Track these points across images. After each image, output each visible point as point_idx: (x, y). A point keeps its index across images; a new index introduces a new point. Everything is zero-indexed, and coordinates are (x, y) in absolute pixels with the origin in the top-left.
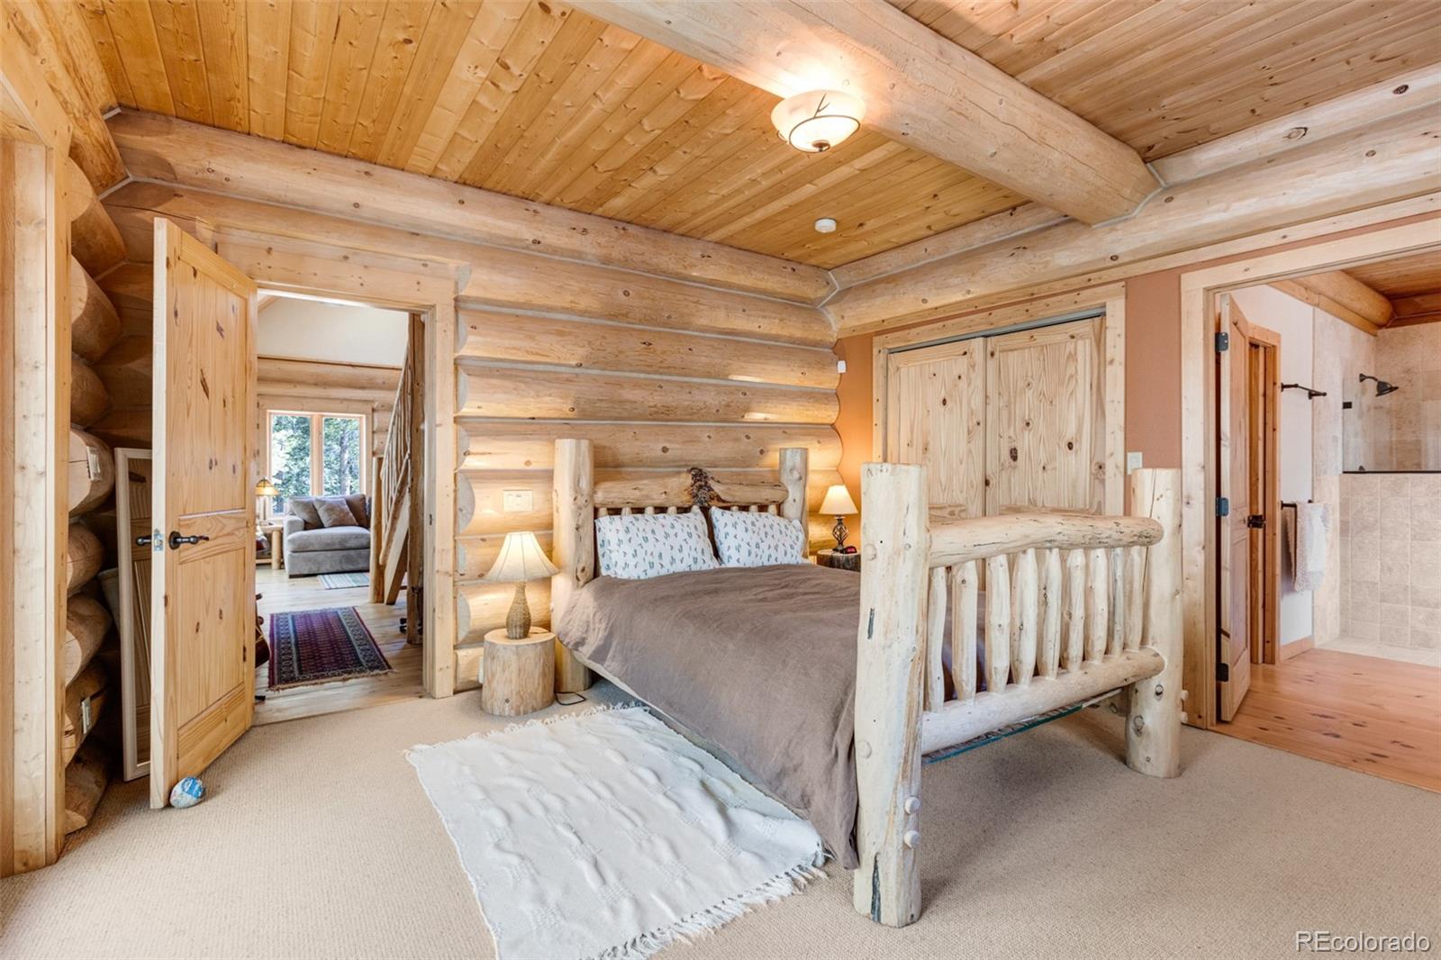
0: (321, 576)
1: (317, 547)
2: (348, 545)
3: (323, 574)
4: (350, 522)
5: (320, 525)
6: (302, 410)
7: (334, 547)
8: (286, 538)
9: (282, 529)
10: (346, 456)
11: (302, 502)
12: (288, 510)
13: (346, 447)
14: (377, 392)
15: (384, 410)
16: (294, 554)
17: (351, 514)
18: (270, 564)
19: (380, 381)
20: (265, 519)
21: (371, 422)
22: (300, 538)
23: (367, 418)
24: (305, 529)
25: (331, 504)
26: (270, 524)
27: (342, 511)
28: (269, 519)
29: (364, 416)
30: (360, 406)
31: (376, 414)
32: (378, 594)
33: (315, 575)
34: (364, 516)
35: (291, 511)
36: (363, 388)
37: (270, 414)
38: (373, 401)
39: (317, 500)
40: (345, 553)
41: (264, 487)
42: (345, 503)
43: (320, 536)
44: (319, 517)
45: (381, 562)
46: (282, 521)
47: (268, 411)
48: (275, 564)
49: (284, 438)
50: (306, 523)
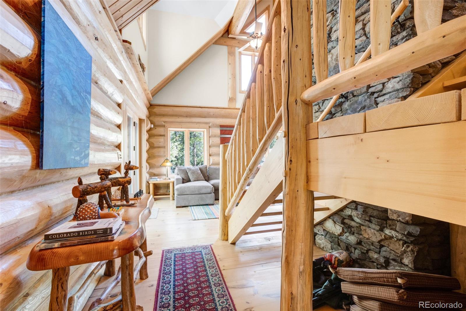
0: (190, 207)
1: (188, 193)
2: (202, 192)
3: (191, 206)
4: (201, 179)
5: (189, 181)
6: (181, 128)
7: (196, 193)
8: (176, 187)
9: (174, 182)
10: (195, 150)
11: (181, 169)
12: (176, 173)
13: (195, 147)
14: (211, 119)
15: (214, 127)
16: (178, 196)
17: (201, 175)
18: (169, 197)
19: (212, 114)
20: (167, 177)
21: (209, 132)
22: (181, 188)
23: (207, 131)
24: (183, 183)
25: (193, 170)
26: (169, 179)
27: (198, 173)
28: (169, 176)
29: (205, 130)
30: (204, 125)
31: (210, 129)
32: (225, 235)
33: (187, 206)
34: (206, 176)
35: (177, 173)
36: (205, 117)
37: (169, 130)
38: (209, 123)
39: (188, 168)
40: (200, 195)
41: (167, 162)
42: (199, 169)
43: (188, 187)
44: (188, 176)
45: (226, 214)
46: (174, 177)
47: (169, 129)
48: (171, 198)
49: (177, 145)
50: (183, 179)
